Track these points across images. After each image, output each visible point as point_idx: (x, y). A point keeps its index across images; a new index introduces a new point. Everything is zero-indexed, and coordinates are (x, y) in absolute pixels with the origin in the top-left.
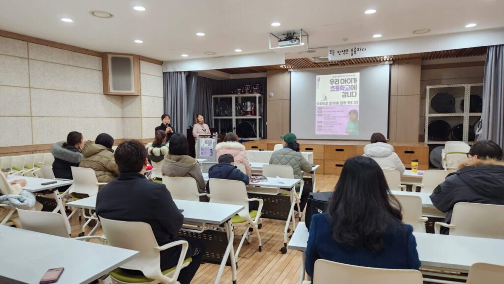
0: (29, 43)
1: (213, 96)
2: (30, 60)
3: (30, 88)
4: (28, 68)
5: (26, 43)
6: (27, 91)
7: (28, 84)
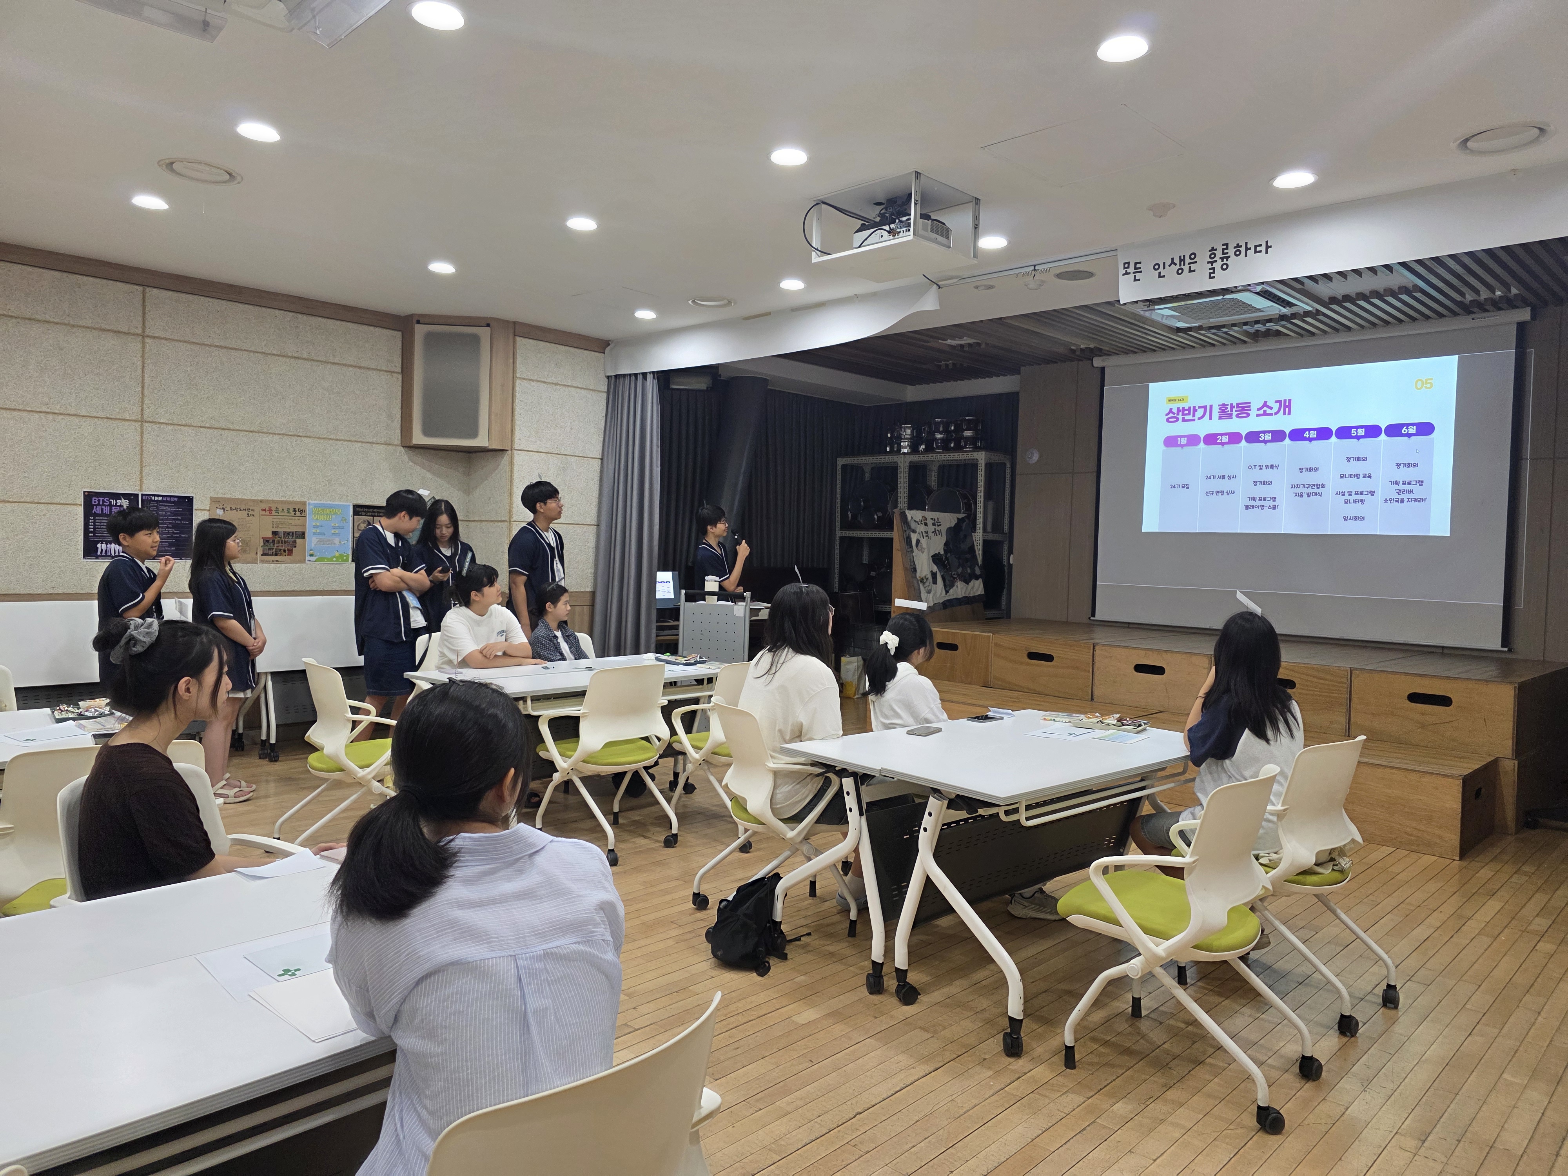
0: (148, 289)
1: (841, 461)
2: (148, 340)
3: (142, 421)
4: (140, 363)
5: (140, 288)
6: (131, 431)
7: (137, 409)
